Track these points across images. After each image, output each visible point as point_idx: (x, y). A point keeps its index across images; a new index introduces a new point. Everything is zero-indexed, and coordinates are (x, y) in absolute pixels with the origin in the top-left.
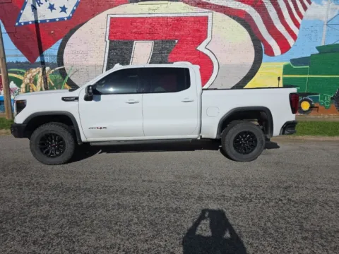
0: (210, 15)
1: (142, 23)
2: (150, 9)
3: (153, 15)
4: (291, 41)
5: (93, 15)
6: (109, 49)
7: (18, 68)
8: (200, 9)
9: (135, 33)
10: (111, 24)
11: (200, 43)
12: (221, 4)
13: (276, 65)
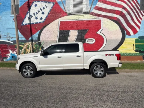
0: (102, 19)
1: (73, 23)
2: (76, 18)
3: (78, 20)
4: (138, 29)
5: (53, 21)
6: (60, 34)
7: (21, 42)
8: (97, 17)
9: (70, 27)
10: (60, 24)
12: (106, 15)
13: (132, 39)
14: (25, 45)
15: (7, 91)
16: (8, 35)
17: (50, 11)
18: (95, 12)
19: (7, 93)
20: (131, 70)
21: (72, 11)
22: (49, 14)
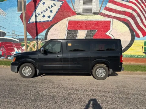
1: (82, 23)
2: (85, 18)
3: (87, 20)
5: (62, 19)
6: (68, 34)
8: (107, 18)
9: (79, 27)
12: (116, 16)
13: (141, 42)
14: (32, 44)
16: (14, 33)
18: (105, 13)
20: (143, 72)
21: (81, 11)
22: (57, 12)
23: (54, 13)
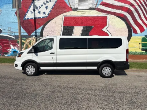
0: (108, 16)
2: (81, 13)
3: (83, 16)
4: (145, 27)
5: (57, 16)
6: (63, 30)
7: (23, 37)
8: (103, 13)
9: (75, 23)
10: (64, 19)
11: (103, 27)
12: (113, 11)
13: (138, 38)
14: (27, 41)
15: (14, 90)
16: (10, 30)
17: (54, 6)
18: (101, 8)
19: (14, 91)
20: (138, 70)
21: (77, 6)
22: (52, 8)
23: (50, 9)
